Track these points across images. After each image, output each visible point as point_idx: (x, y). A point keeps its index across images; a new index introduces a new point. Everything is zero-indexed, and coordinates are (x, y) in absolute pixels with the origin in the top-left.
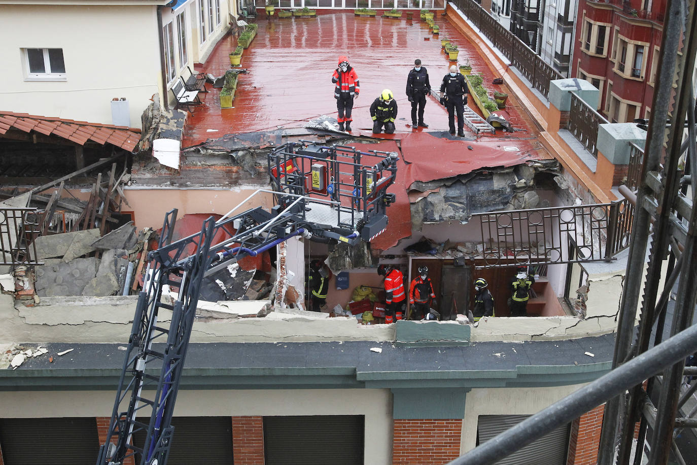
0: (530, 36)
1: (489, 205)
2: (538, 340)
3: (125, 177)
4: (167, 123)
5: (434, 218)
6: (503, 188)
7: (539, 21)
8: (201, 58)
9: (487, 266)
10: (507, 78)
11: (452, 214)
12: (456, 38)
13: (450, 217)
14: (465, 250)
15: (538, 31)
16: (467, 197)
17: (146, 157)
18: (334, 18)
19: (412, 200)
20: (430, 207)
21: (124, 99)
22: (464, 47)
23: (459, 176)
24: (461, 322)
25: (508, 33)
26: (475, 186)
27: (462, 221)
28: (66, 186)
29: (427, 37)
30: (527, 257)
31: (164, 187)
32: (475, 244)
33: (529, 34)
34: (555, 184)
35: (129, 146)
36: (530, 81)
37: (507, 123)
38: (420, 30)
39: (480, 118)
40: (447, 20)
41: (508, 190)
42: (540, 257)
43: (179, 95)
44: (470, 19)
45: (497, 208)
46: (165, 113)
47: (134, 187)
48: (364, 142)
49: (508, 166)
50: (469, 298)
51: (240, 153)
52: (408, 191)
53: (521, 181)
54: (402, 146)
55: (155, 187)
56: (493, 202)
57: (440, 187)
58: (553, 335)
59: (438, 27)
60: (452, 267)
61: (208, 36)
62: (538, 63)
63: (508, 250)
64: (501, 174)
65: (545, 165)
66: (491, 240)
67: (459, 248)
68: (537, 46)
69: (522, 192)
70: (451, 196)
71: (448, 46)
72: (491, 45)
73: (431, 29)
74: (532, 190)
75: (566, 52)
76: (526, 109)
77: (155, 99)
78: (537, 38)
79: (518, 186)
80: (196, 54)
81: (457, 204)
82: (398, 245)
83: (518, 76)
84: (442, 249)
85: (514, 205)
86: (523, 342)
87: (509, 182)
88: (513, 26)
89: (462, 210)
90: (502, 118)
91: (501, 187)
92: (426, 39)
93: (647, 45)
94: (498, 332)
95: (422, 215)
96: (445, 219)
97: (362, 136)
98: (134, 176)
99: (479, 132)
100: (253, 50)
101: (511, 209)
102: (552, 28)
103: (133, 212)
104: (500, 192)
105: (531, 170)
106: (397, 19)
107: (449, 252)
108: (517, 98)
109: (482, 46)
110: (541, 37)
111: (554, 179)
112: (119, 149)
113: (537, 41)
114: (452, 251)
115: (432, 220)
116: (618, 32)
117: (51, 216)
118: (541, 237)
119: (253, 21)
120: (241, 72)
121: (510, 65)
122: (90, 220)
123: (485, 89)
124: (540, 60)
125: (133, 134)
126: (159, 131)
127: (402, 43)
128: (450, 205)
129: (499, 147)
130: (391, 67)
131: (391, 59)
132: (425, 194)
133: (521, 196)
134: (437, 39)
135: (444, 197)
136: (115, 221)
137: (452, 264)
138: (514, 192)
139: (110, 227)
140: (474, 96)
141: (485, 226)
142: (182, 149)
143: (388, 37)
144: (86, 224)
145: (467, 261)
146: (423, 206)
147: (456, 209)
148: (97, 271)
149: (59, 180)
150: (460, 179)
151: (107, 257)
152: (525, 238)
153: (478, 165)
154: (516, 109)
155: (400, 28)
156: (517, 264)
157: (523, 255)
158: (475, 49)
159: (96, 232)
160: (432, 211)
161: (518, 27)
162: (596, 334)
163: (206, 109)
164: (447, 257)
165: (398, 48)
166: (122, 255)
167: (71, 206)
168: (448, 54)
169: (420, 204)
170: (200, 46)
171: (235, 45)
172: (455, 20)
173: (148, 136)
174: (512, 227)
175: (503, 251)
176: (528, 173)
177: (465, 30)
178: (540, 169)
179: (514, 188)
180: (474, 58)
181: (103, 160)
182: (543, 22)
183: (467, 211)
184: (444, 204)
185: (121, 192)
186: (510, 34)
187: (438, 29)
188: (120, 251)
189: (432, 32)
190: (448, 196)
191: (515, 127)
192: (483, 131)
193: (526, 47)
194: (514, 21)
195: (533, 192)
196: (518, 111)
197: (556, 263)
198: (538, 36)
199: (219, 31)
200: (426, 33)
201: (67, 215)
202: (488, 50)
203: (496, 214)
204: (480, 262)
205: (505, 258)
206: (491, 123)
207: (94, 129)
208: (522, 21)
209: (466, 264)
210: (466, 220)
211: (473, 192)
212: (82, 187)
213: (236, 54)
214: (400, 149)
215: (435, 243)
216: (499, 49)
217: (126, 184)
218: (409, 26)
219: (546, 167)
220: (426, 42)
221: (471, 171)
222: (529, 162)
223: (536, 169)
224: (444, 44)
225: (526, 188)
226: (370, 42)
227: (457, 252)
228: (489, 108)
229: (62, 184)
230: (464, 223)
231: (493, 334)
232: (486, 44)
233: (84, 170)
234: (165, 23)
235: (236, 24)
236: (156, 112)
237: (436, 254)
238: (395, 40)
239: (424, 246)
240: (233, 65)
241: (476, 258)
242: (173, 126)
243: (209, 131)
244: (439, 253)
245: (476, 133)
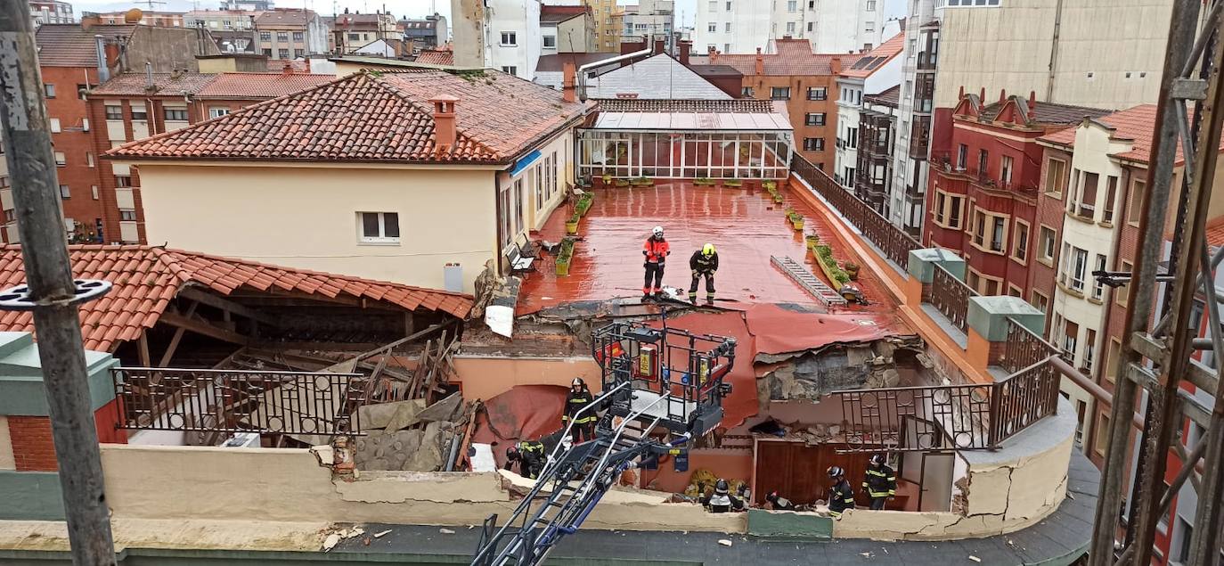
1: (843, 383)
2: (912, 539)
3: (454, 345)
4: (501, 290)
5: (782, 396)
7: (885, 192)
8: (537, 226)
9: (849, 451)
10: (859, 249)
11: (802, 392)
12: (801, 208)
13: (800, 395)
14: (816, 433)
15: (885, 202)
16: (818, 374)
17: (479, 324)
18: (672, 188)
19: (758, 374)
20: (778, 383)
21: (458, 265)
22: (810, 217)
23: (810, 349)
24: (821, 514)
26: (827, 362)
27: (814, 400)
28: (395, 354)
29: (769, 206)
31: (495, 357)
32: (827, 426)
34: (917, 361)
35: (460, 313)
36: (885, 252)
37: (860, 294)
38: (761, 200)
39: (830, 290)
40: (790, 189)
41: (865, 367)
43: (514, 262)
44: (815, 189)
45: (853, 387)
46: (500, 280)
47: (463, 355)
48: (706, 313)
49: (864, 341)
51: (576, 322)
52: (753, 364)
53: (879, 357)
54: (747, 318)
55: (485, 356)
56: (848, 380)
58: (929, 534)
59: (780, 196)
61: (544, 203)
62: (894, 233)
63: (864, 433)
64: (856, 350)
65: (906, 342)
66: (845, 423)
67: (810, 430)
69: (880, 369)
70: (800, 372)
71: (793, 216)
72: (839, 215)
73: (773, 198)
74: (892, 368)
75: (916, 224)
76: (880, 280)
77: (490, 265)
79: (876, 363)
80: (532, 220)
81: (808, 381)
82: (743, 423)
83: (870, 246)
84: (790, 431)
85: (872, 384)
86: (895, 540)
87: (865, 358)
89: (813, 388)
90: (855, 289)
91: (857, 363)
92: (769, 208)
93: (1007, 217)
94: (865, 527)
95: (769, 392)
96: (795, 397)
98: (464, 344)
99: (830, 305)
100: (590, 219)
101: (868, 388)
102: (901, 200)
103: (461, 382)
104: (856, 369)
105: (891, 346)
106: (738, 188)
107: (799, 434)
108: (870, 269)
109: (829, 216)
110: (888, 208)
111: (917, 356)
112: (450, 316)
114: (802, 433)
115: (780, 399)
116: (973, 203)
117: (376, 384)
119: (589, 190)
120: (577, 240)
121: (861, 235)
122: (416, 389)
123: (835, 260)
125: (465, 301)
126: (493, 297)
127: (742, 212)
128: (802, 383)
129: (854, 320)
131: (731, 228)
132: (772, 368)
133: (879, 374)
134: (781, 208)
135: (793, 373)
136: (442, 391)
137: (802, 448)
138: (872, 370)
139: (437, 397)
140: (822, 266)
141: (847, 405)
142: (515, 318)
143: (728, 206)
144: (411, 395)
145: (819, 445)
146: (770, 382)
147: (806, 387)
148: (421, 444)
149: (387, 347)
151: (431, 431)
152: (884, 422)
153: (830, 339)
154: (869, 280)
155: (740, 198)
158: (820, 218)
159: (421, 403)
160: (781, 388)
162: (980, 534)
163: (541, 277)
164: (797, 440)
166: (448, 428)
167: (397, 375)
168: (793, 224)
169: (767, 379)
170: (536, 213)
171: (572, 213)
172: (799, 189)
173: (480, 303)
174: (879, 408)
176: (886, 349)
177: (810, 199)
178: (900, 346)
179: (872, 366)
180: (820, 227)
181: (433, 327)
182: (889, 193)
183: (819, 389)
184: (793, 380)
185: (449, 360)
187: (781, 199)
188: (446, 423)
189: (775, 202)
190: (797, 372)
191: (870, 299)
192: (834, 303)
194: (858, 193)
195: (893, 370)
196: (872, 283)
199: (555, 198)
200: (769, 203)
201: (392, 383)
202: (836, 221)
203: (851, 393)
204: (834, 446)
206: (843, 295)
207: (426, 294)
208: (867, 192)
210: (818, 399)
211: (825, 368)
212: (409, 355)
213: (573, 222)
214: (745, 320)
215: (782, 423)
216: (848, 219)
217: (455, 353)
218: (750, 196)
220: (769, 212)
221: (822, 345)
222: (888, 338)
223: (896, 344)
224: (788, 213)
225: (885, 366)
226: (708, 212)
227: (808, 435)
228: (840, 279)
229: (390, 351)
230: (816, 402)
231: (859, 529)
232: (833, 214)
233: (414, 337)
234: (503, 188)
235: (572, 192)
236: (489, 279)
237: (784, 436)
238: (735, 210)
239: (770, 426)
240: (569, 233)
241: (828, 442)
242: (506, 293)
243: (543, 298)
244: (788, 435)
245: (827, 305)
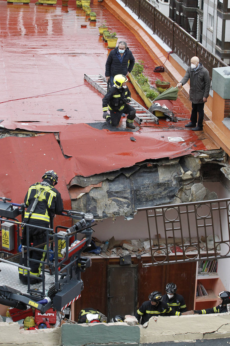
0: (190, 23)
1: (155, 199)
2: (210, 337)
5: (97, 215)
6: (168, 181)
7: (198, 8)
9: (154, 263)
10: (169, 66)
11: (116, 210)
12: (114, 25)
13: (114, 213)
14: (131, 248)
15: (198, 17)
16: (131, 191)
19: (73, 196)
20: (93, 203)
22: (123, 35)
23: (123, 169)
24: (129, 323)
25: (167, 19)
26: (139, 180)
27: (127, 217)
29: (84, 23)
30: (196, 252)
32: (141, 241)
33: (190, 20)
34: (222, 175)
37: (170, 112)
38: (76, 17)
39: (145, 109)
40: (104, 7)
41: (174, 183)
42: (210, 252)
44: (128, 6)
45: (164, 201)
48: (21, 136)
49: (173, 157)
50: (137, 298)
52: (69, 187)
53: (187, 173)
54: (61, 139)
56: (159, 196)
57: (103, 181)
58: (225, 332)
59: (95, 14)
60: (118, 266)
62: (200, 51)
63: (176, 246)
64: (166, 166)
65: (211, 156)
66: (158, 236)
67: (125, 246)
68: (197, 32)
69: (188, 184)
70: (114, 190)
71: (107, 34)
72: (150, 32)
73: (88, 16)
74: (199, 182)
75: (227, 39)
78: (198, 25)
79: (185, 178)
81: (121, 199)
83: (179, 63)
84: (106, 248)
85: (180, 199)
86: (195, 341)
87: (175, 174)
88: (172, 13)
89: (126, 205)
90: (165, 107)
91: (167, 179)
92: (84, 27)
94: (169, 332)
96: (108, 215)
97: (18, 129)
99: (142, 123)
101: (178, 202)
102: (212, 14)
104: (165, 185)
105: (198, 161)
106: (52, 7)
107: (114, 250)
109: (142, 34)
110: (201, 23)
111: (221, 169)
113: (198, 27)
114: (117, 250)
118: (209, 230)
121: (171, 53)
123: (146, 77)
124: (202, 47)
127: (58, 30)
128: (113, 200)
129: (163, 137)
130: (46, 56)
131: (46, 47)
132: (87, 190)
133: (187, 188)
134: (95, 26)
135: (107, 192)
137: (118, 263)
138: (180, 185)
140: (135, 85)
141: (152, 221)
143: (43, 25)
145: (133, 260)
146: (85, 203)
147: (120, 204)
150: (124, 173)
152: (194, 234)
153: (142, 156)
154: (179, 98)
155: (56, 16)
156: (186, 260)
157: (192, 251)
158: (134, 36)
160: (95, 207)
161: (178, 13)
164: (113, 256)
165: (54, 36)
168: (106, 41)
169: (82, 200)
174: (180, 221)
175: (171, 248)
176: (194, 165)
177: (123, 16)
178: (206, 160)
179: (181, 181)
180: (133, 45)
182: (202, 9)
183: (132, 206)
184: (107, 199)
186: (170, 21)
187: (95, 16)
189: (89, 19)
190: (111, 190)
191: (180, 116)
192: (145, 121)
193: (186, 34)
194: (173, 8)
195: (200, 184)
196: (181, 99)
197: (225, 257)
198: (198, 22)
200: (82, 20)
202: (148, 38)
203: (163, 208)
204: (147, 260)
205: (174, 254)
206: (154, 113)
208: (181, 7)
209: (133, 263)
210: (131, 215)
211: (137, 185)
214: (59, 142)
215: (99, 242)
216: (159, 36)
218: (65, 14)
219: (212, 157)
220: (83, 29)
221: (134, 164)
222: (195, 153)
223: (202, 159)
224: (102, 31)
225: (193, 180)
227: (123, 251)
228: (151, 97)
230: (129, 219)
231: (163, 334)
237: (100, 253)
238: (50, 28)
241: (142, 256)
244: (104, 252)
245: (139, 123)
